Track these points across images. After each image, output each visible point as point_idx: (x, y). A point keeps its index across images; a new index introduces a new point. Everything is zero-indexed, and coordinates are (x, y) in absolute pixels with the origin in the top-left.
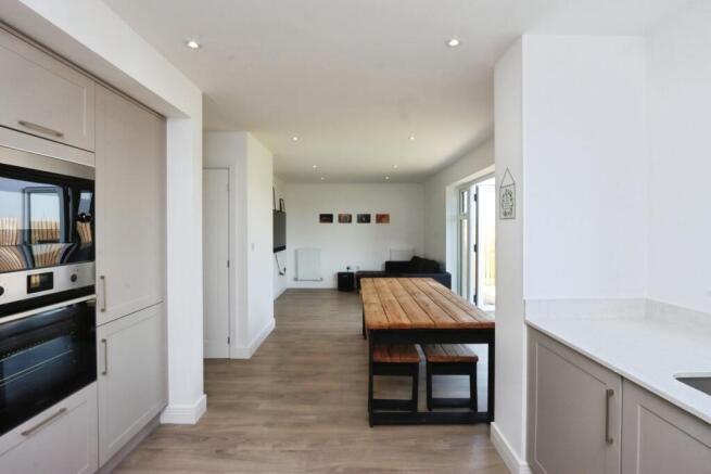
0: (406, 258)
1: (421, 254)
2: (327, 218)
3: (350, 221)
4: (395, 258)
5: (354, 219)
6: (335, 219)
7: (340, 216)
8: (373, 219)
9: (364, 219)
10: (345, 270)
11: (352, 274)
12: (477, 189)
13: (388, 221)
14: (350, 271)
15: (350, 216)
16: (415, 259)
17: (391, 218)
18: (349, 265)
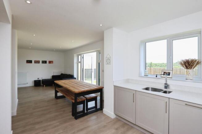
0: (59, 74)
1: (63, 73)
2: (29, 62)
3: (39, 63)
4: (55, 74)
5: (41, 62)
6: (33, 62)
7: (35, 61)
8: (48, 62)
9: (44, 62)
10: (37, 79)
11: (40, 80)
12: (83, 55)
13: (53, 63)
14: (39, 79)
15: (39, 61)
16: (62, 74)
17: (54, 62)
18: (38, 78)
